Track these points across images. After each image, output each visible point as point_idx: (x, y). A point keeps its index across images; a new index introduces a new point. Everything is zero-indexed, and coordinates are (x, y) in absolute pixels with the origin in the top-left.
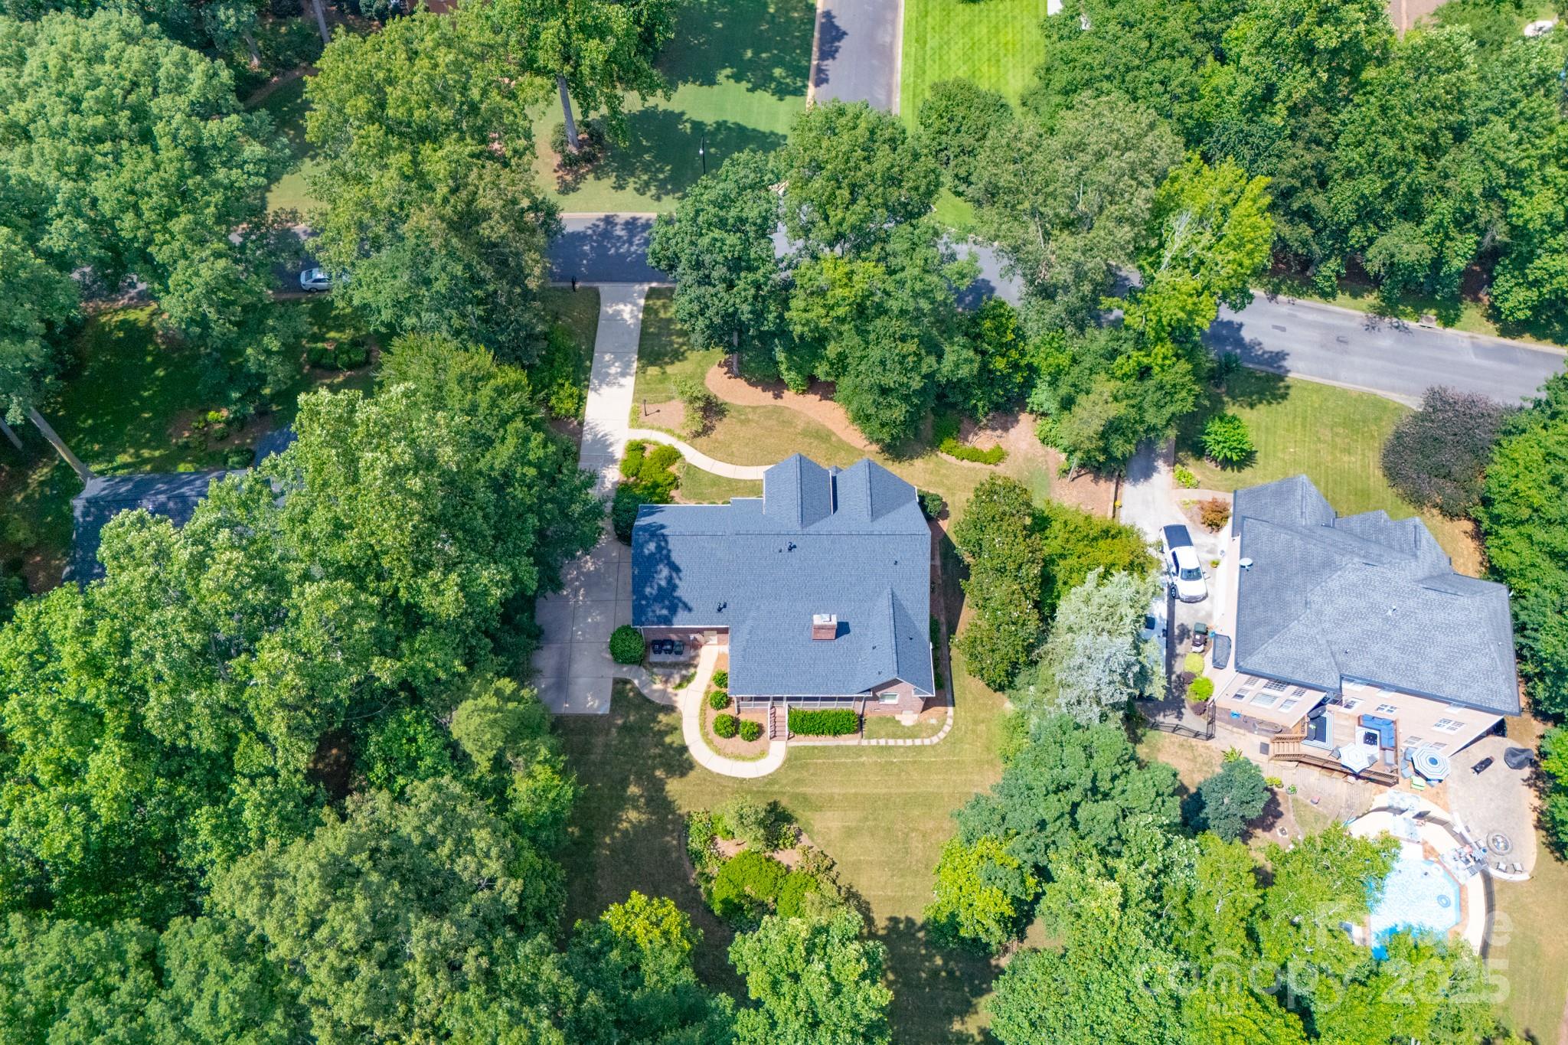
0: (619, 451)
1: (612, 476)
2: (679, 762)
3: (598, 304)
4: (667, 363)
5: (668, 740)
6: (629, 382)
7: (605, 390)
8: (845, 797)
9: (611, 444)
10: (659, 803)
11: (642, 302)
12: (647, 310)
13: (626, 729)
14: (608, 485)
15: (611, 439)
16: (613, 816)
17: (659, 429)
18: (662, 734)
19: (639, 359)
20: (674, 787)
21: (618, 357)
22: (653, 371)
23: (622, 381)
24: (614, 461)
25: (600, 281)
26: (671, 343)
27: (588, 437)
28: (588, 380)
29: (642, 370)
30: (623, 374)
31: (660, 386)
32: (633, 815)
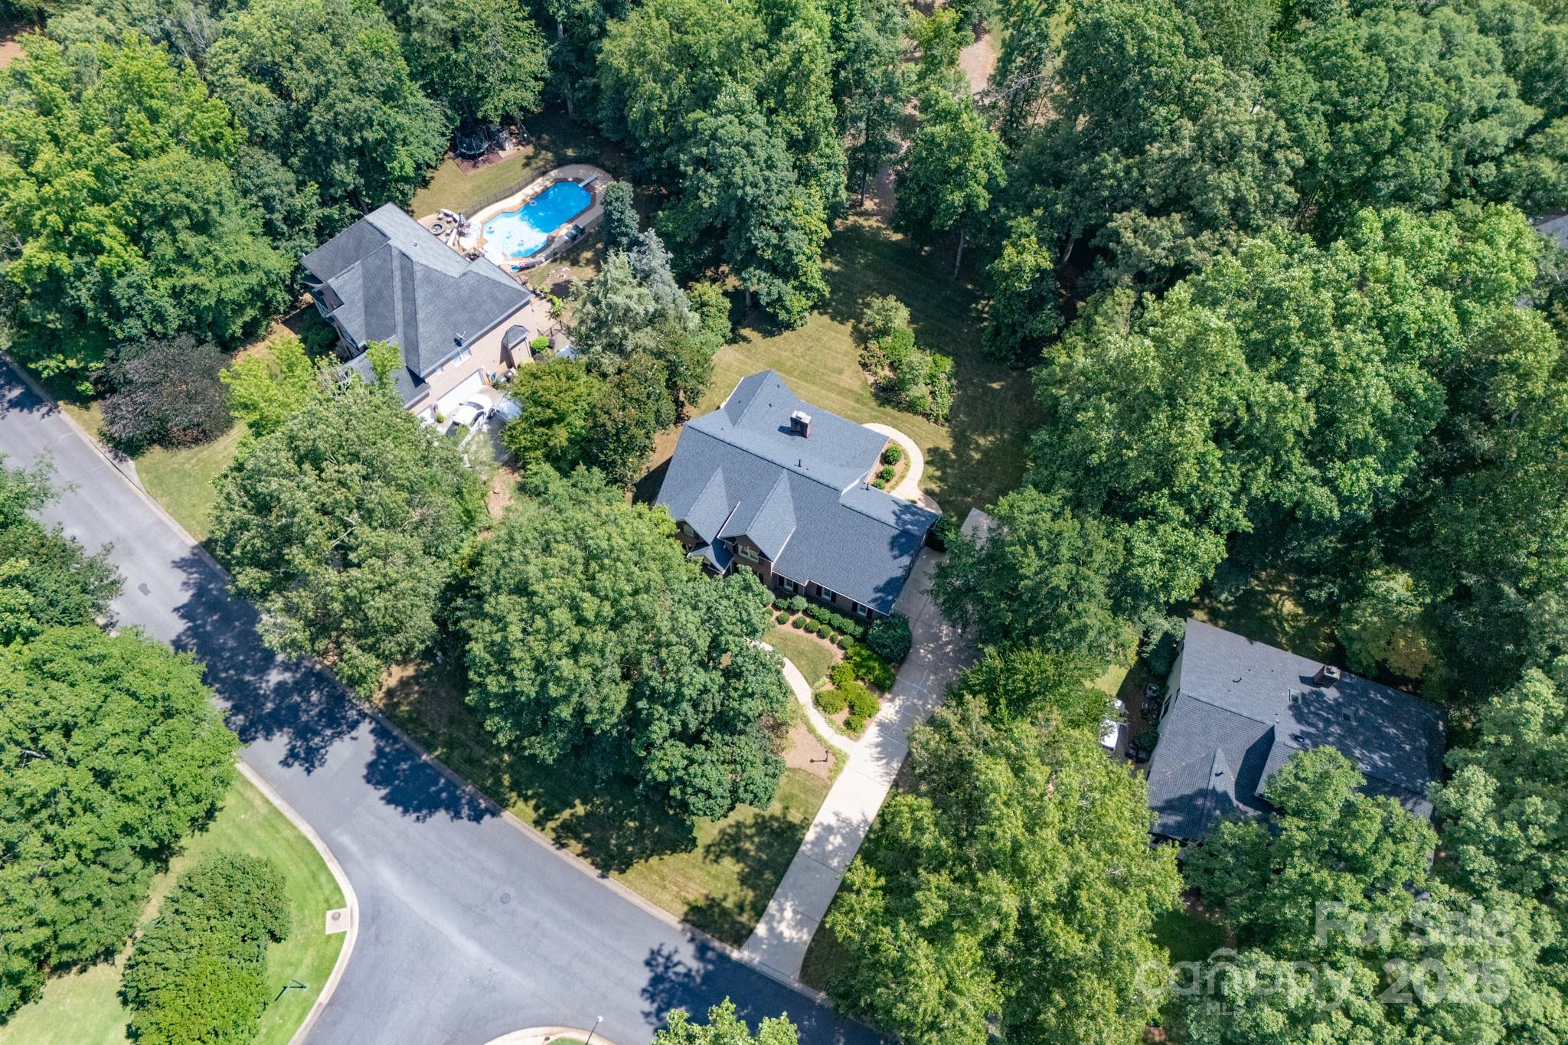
0: (871, 734)
1: (888, 709)
2: (935, 457)
3: (810, 950)
4: (777, 819)
5: (938, 473)
6: (825, 816)
7: (856, 818)
8: (830, 390)
9: (877, 745)
10: (961, 440)
11: (761, 929)
12: (759, 911)
13: (967, 493)
14: (898, 702)
15: (875, 751)
16: (996, 448)
17: (820, 739)
18: (940, 479)
19: (800, 842)
20: (947, 445)
21: (824, 858)
22: (795, 816)
23: (832, 821)
24: (881, 724)
25: (792, 992)
26: (759, 849)
27: (896, 765)
28: (867, 837)
29: (805, 825)
30: (829, 830)
31: (795, 791)
32: (982, 441)
